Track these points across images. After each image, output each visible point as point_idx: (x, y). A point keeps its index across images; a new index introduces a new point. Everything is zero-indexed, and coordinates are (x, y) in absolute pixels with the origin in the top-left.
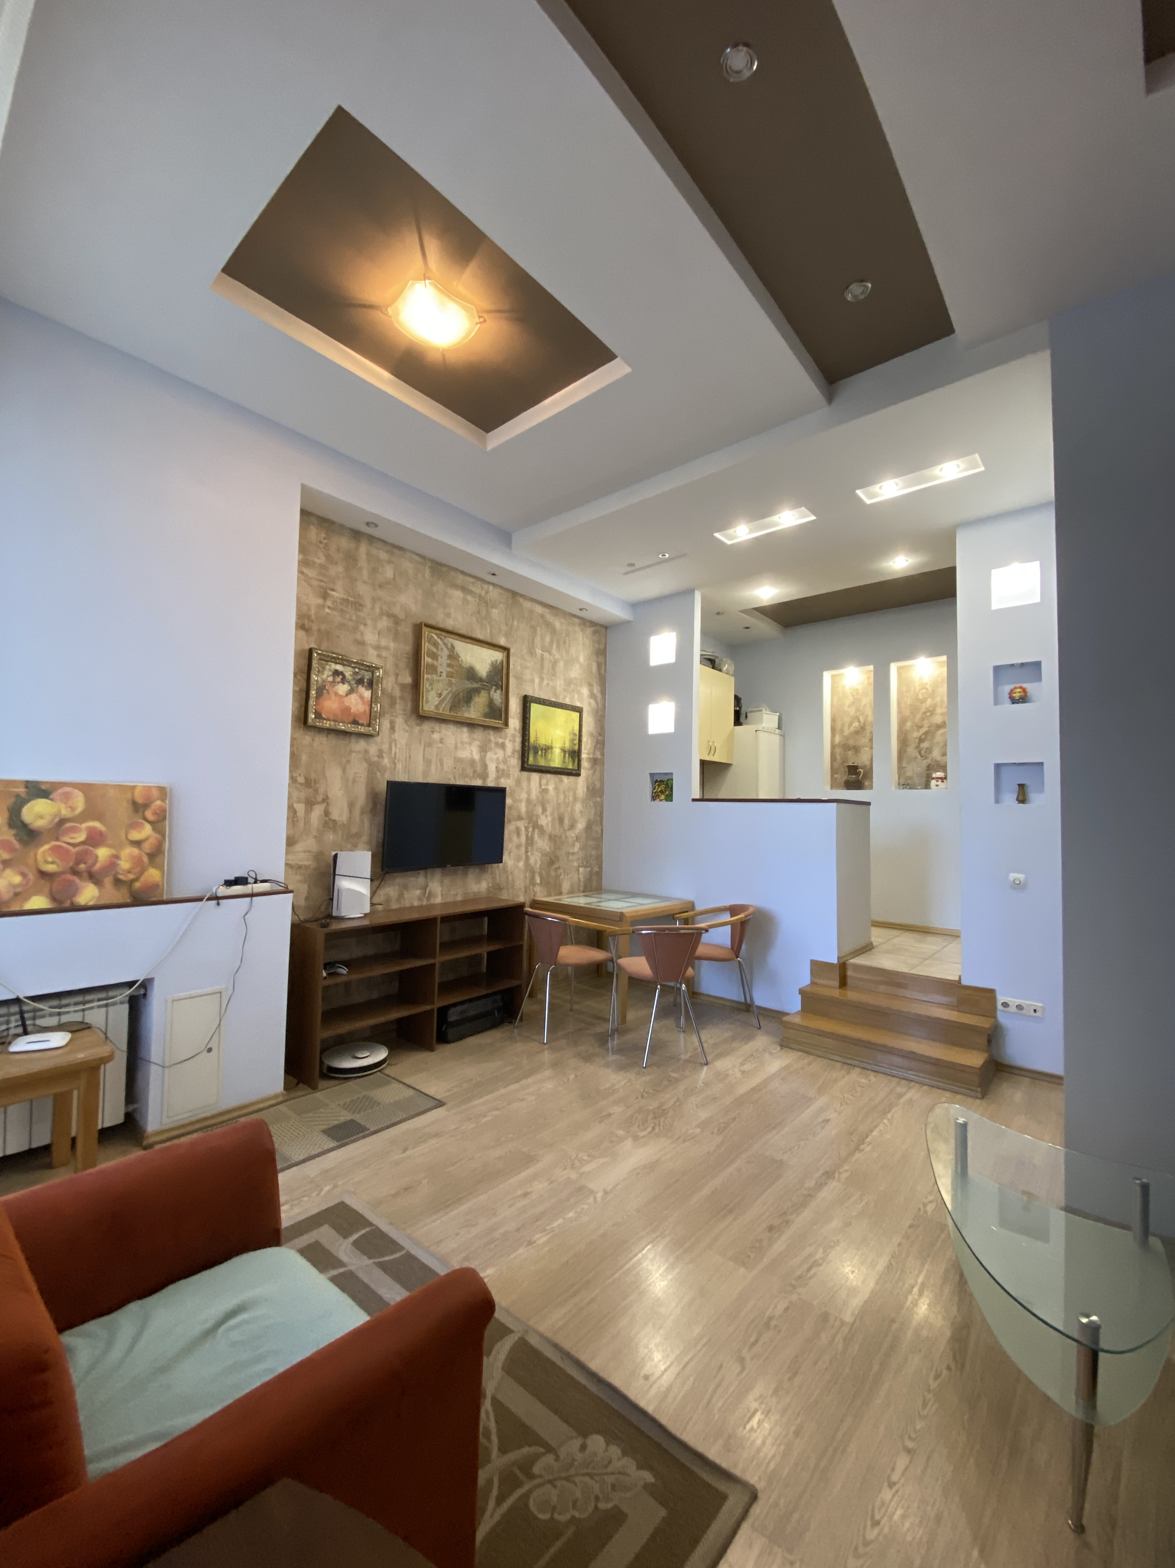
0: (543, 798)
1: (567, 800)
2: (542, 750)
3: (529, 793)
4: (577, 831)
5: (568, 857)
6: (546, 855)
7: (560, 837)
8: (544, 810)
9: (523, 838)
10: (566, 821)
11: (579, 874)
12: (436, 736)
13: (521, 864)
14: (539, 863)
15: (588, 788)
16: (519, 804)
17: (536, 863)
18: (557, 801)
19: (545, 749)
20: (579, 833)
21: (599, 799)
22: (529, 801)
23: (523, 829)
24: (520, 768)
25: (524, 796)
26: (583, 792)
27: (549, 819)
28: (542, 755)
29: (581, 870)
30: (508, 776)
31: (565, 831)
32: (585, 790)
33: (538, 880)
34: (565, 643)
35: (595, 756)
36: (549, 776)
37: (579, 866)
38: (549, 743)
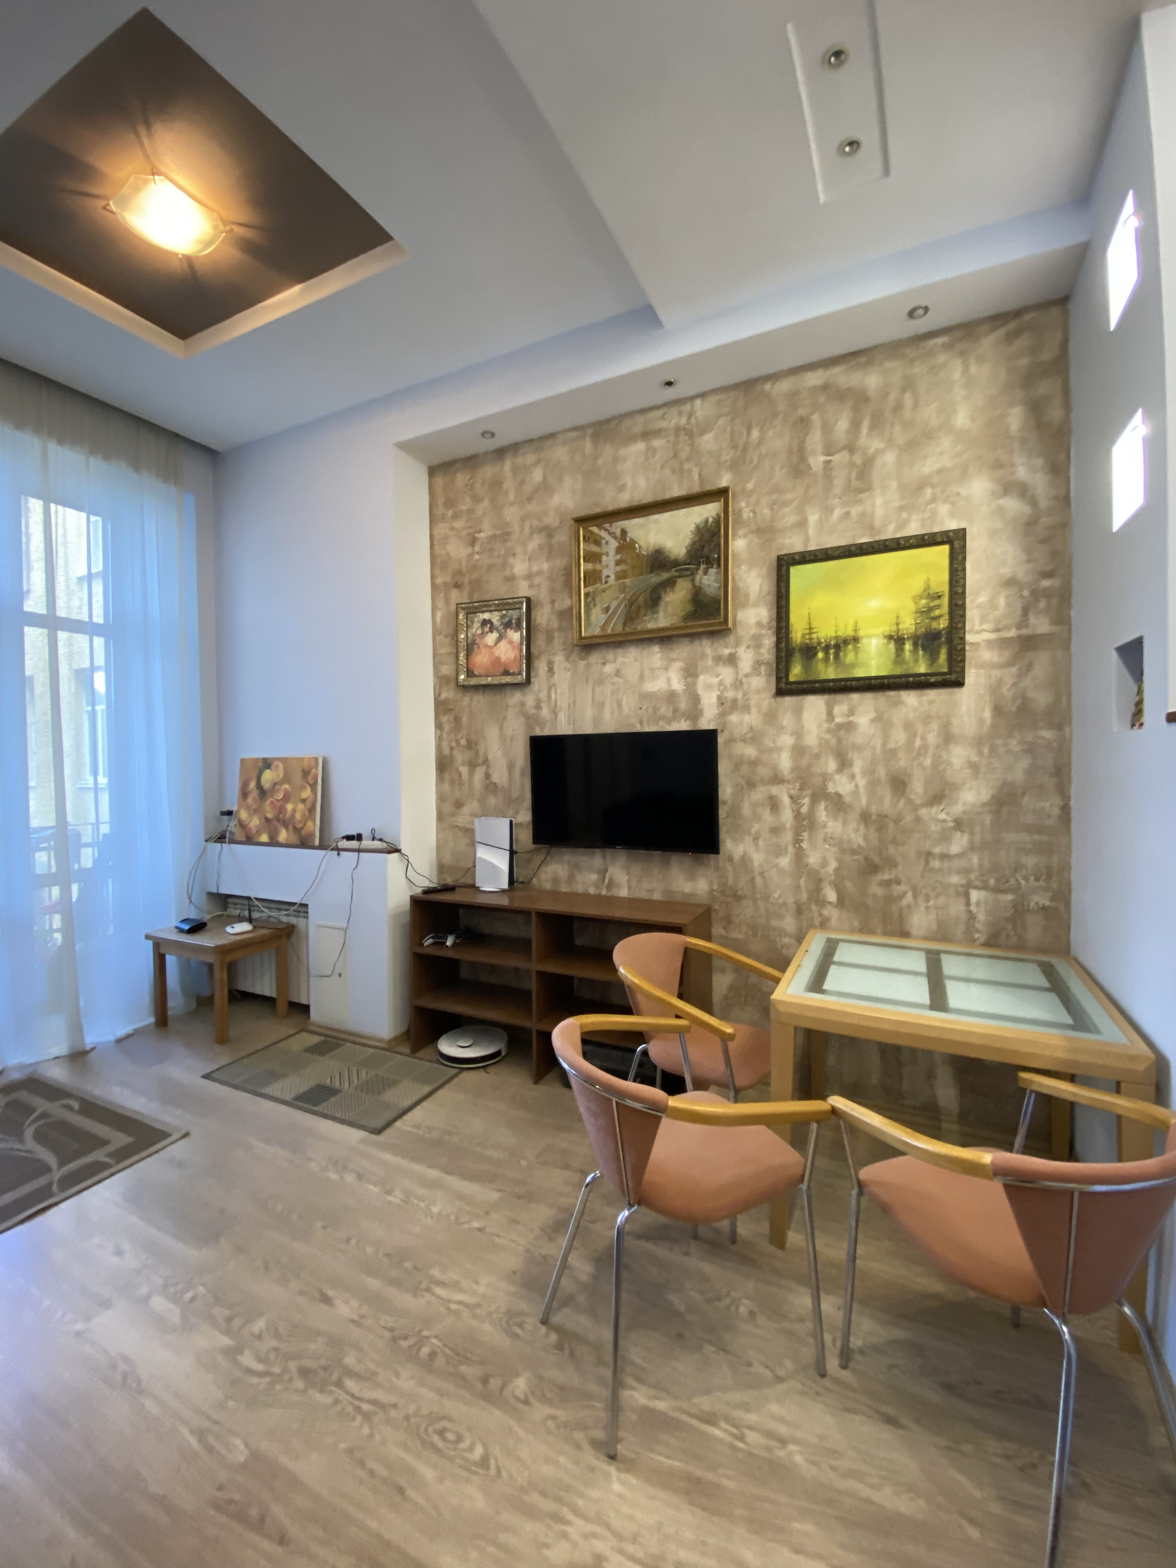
0: (839, 740)
1: (918, 743)
2: (826, 649)
3: (798, 734)
4: (958, 809)
5: (927, 862)
6: (854, 852)
7: (897, 821)
8: (844, 764)
9: (787, 816)
10: (918, 788)
11: (968, 904)
12: (609, 669)
13: (785, 861)
14: (833, 865)
15: (998, 710)
16: (775, 755)
17: (824, 864)
18: (884, 744)
19: (837, 647)
20: (964, 812)
21: (1048, 734)
22: (799, 750)
23: (786, 800)
24: (773, 690)
25: (787, 740)
26: (981, 720)
27: (862, 782)
28: (826, 659)
29: (975, 895)
30: (746, 708)
31: (916, 808)
32: (987, 714)
33: (831, 896)
34: (898, 407)
35: (1025, 632)
36: (855, 697)
37: (969, 886)
38: (850, 632)
